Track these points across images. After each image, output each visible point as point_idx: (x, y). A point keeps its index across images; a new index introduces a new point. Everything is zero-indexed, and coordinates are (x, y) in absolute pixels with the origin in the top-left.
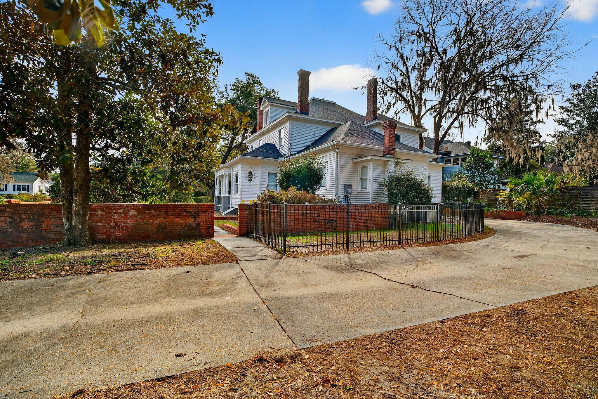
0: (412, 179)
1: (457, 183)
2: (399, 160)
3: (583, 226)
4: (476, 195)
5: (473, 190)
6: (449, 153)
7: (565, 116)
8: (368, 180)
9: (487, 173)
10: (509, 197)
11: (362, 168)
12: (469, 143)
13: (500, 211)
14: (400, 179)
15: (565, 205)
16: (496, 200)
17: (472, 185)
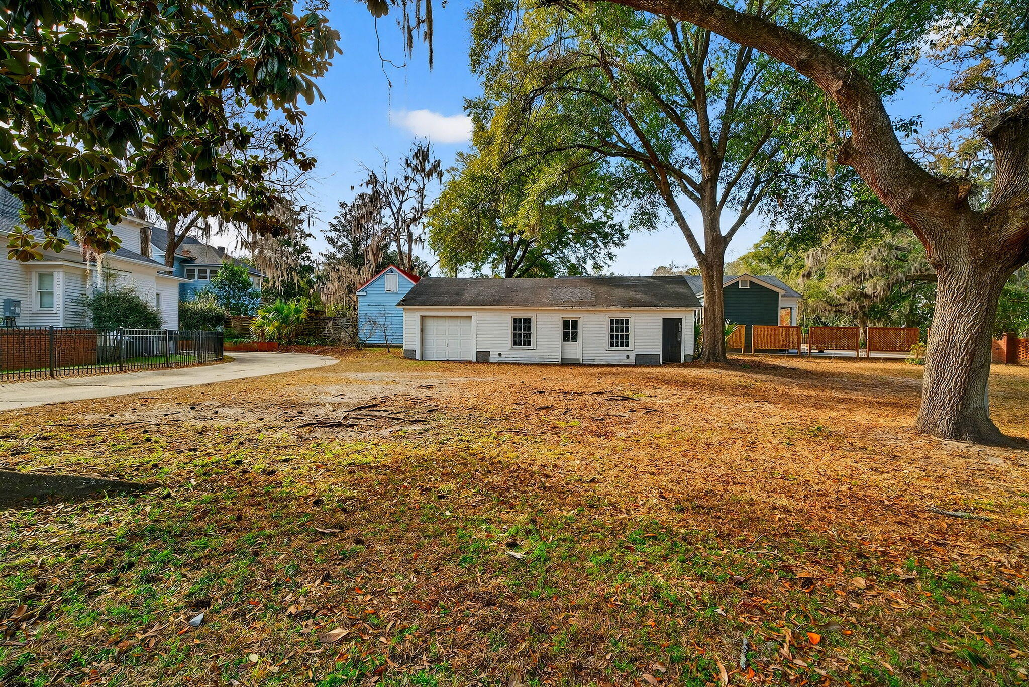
0: (133, 298)
1: (202, 305)
2: (112, 272)
3: (318, 353)
4: (227, 322)
5: (222, 316)
6: (192, 260)
7: (333, 235)
8: (55, 296)
9: (245, 295)
10: (261, 326)
11: (41, 275)
12: (221, 249)
13: (253, 343)
14: (113, 297)
15: (310, 335)
16: (248, 330)
17: (222, 310)
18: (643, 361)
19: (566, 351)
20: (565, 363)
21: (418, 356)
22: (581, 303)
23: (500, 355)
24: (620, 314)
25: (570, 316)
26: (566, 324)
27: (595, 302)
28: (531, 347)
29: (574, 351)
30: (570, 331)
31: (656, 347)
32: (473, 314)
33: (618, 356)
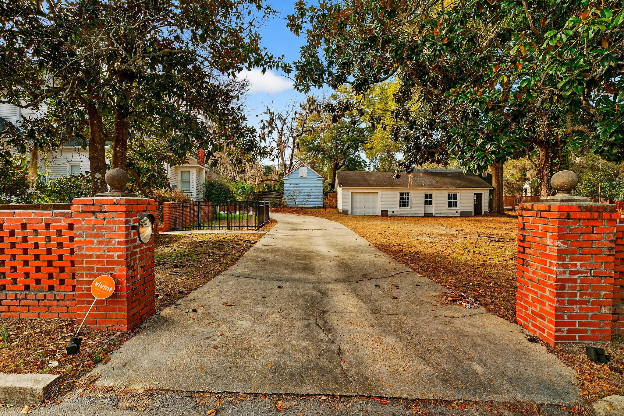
8: (191, 183)
18: (464, 214)
19: (426, 210)
20: (428, 216)
21: (349, 213)
22: (432, 186)
23: (393, 212)
24: (453, 191)
25: (428, 192)
26: (426, 196)
27: (440, 186)
28: (409, 207)
29: (431, 209)
30: (428, 199)
31: (471, 208)
32: (379, 191)
33: (452, 212)
